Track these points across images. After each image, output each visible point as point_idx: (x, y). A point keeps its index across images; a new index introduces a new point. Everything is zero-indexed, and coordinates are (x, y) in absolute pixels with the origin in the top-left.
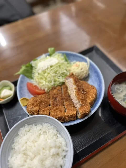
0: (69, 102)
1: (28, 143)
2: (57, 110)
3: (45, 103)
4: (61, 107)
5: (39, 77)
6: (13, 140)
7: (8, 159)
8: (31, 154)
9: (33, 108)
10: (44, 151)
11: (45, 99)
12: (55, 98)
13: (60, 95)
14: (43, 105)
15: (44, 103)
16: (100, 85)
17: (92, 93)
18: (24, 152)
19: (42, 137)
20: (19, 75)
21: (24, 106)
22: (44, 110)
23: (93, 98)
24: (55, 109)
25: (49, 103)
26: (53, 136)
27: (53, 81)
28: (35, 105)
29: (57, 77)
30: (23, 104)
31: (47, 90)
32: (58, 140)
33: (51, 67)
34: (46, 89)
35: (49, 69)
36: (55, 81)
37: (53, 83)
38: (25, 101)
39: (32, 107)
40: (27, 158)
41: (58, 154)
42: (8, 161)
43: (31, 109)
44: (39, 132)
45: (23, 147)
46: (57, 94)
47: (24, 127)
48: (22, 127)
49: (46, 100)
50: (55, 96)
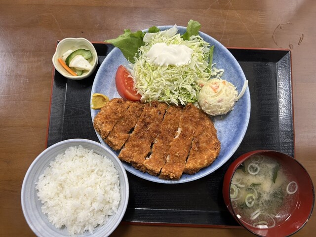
0: (163, 143)
1: (71, 174)
2: (137, 149)
3: (127, 122)
4: (144, 146)
5: (142, 71)
6: (56, 156)
7: (39, 176)
8: (67, 191)
9: (103, 125)
10: (85, 199)
11: (131, 115)
12: (146, 124)
13: (157, 123)
14: (122, 125)
15: (125, 121)
16: (230, 145)
17: (206, 157)
18: (60, 183)
19: (94, 176)
20: (112, 46)
21: (94, 108)
22: (117, 137)
23: (201, 166)
24: (135, 143)
25: (134, 125)
26: (108, 185)
27: (160, 92)
28: (110, 120)
29: (170, 88)
30: (95, 105)
31: (144, 99)
32: (111, 192)
33: (171, 66)
34: (143, 97)
35: (164, 69)
36: (163, 94)
37: (158, 95)
38: (101, 100)
39: (103, 123)
40: (61, 192)
41: (101, 211)
42: (38, 180)
43: (99, 126)
44: (93, 168)
45: (62, 175)
46: (153, 120)
47: (77, 148)
48: (73, 146)
49: (133, 118)
50: (148, 120)
